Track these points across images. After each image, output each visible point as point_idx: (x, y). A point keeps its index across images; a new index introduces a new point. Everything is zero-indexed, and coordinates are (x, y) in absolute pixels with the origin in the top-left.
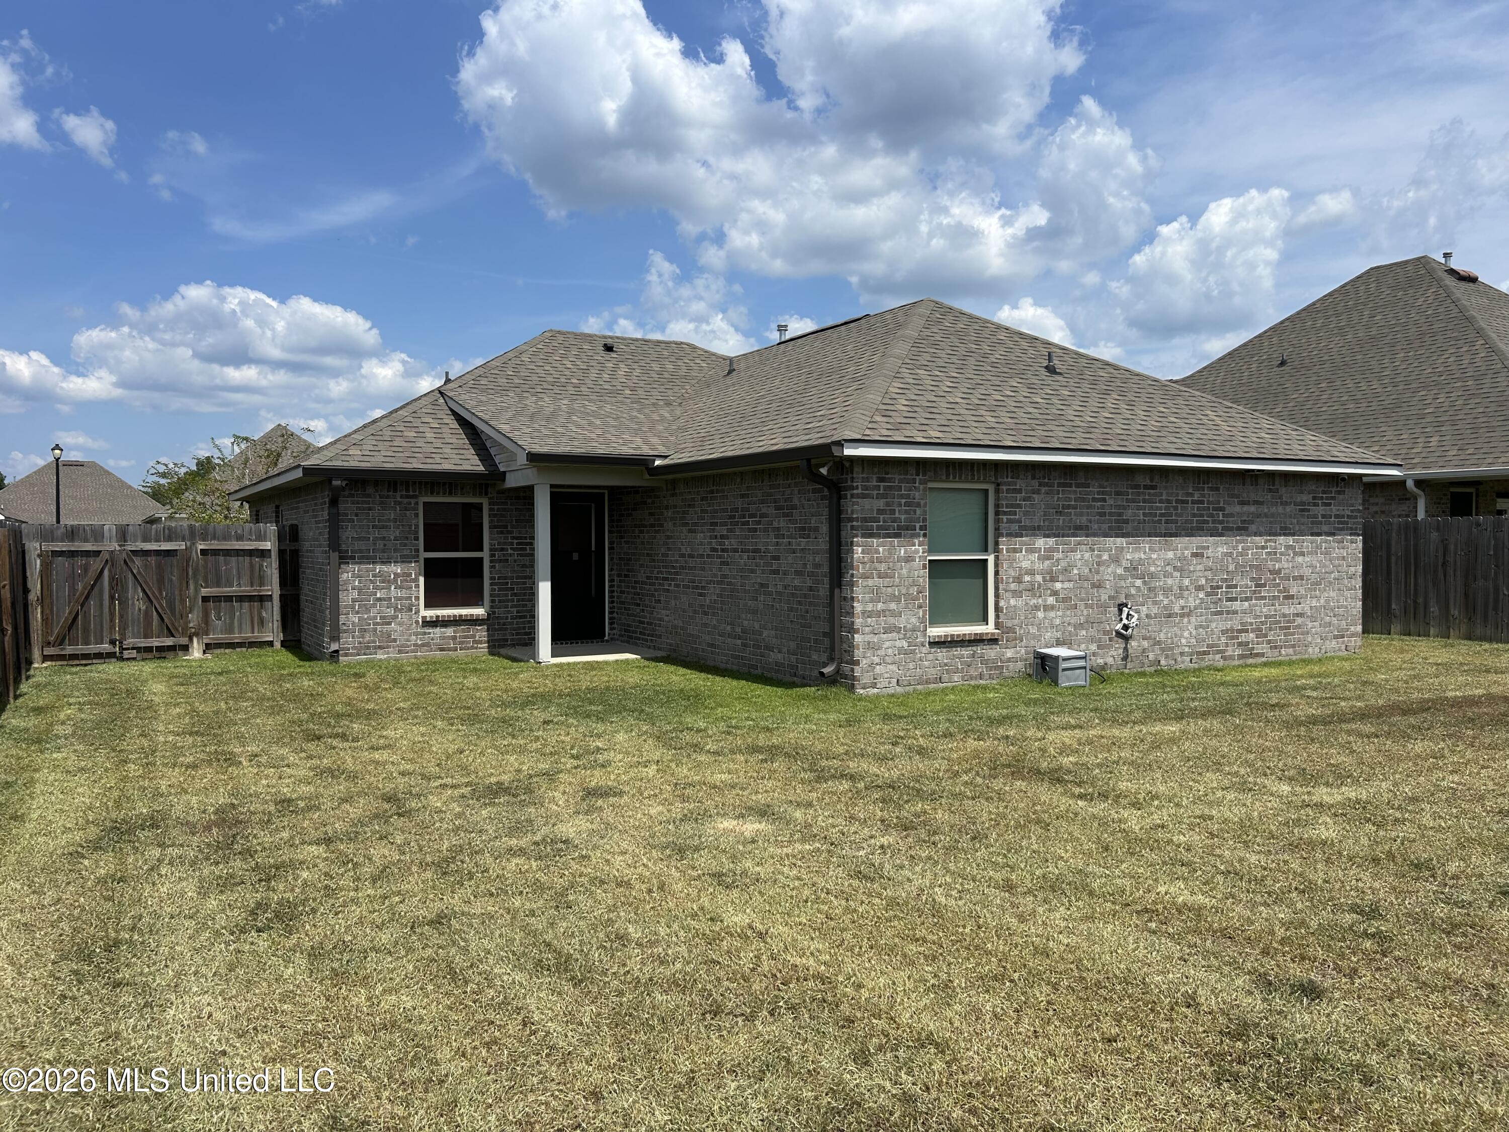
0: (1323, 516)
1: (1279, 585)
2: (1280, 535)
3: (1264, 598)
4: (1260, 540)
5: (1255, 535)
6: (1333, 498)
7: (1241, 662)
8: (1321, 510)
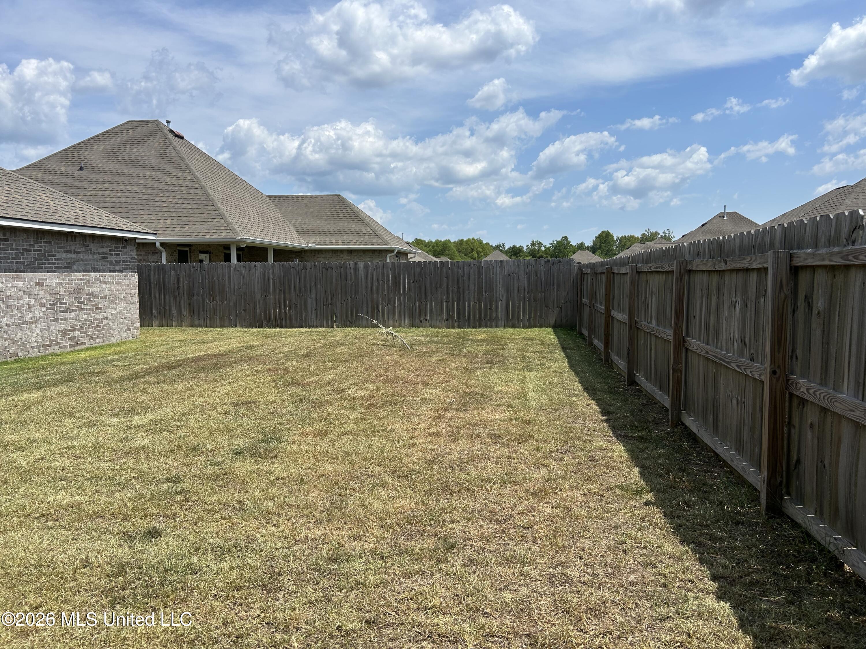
0: (116, 261)
1: (92, 301)
2: (91, 272)
3: (83, 310)
4: (79, 275)
5: (76, 272)
6: (121, 251)
7: (72, 349)
8: (114, 257)
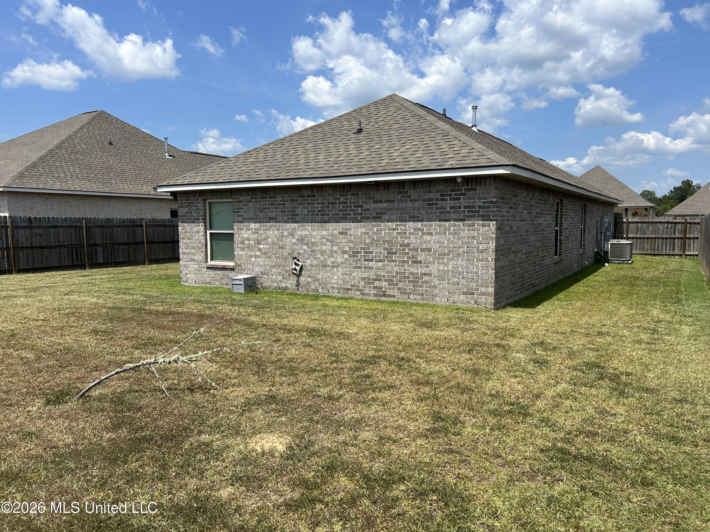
5: (388, 221)
